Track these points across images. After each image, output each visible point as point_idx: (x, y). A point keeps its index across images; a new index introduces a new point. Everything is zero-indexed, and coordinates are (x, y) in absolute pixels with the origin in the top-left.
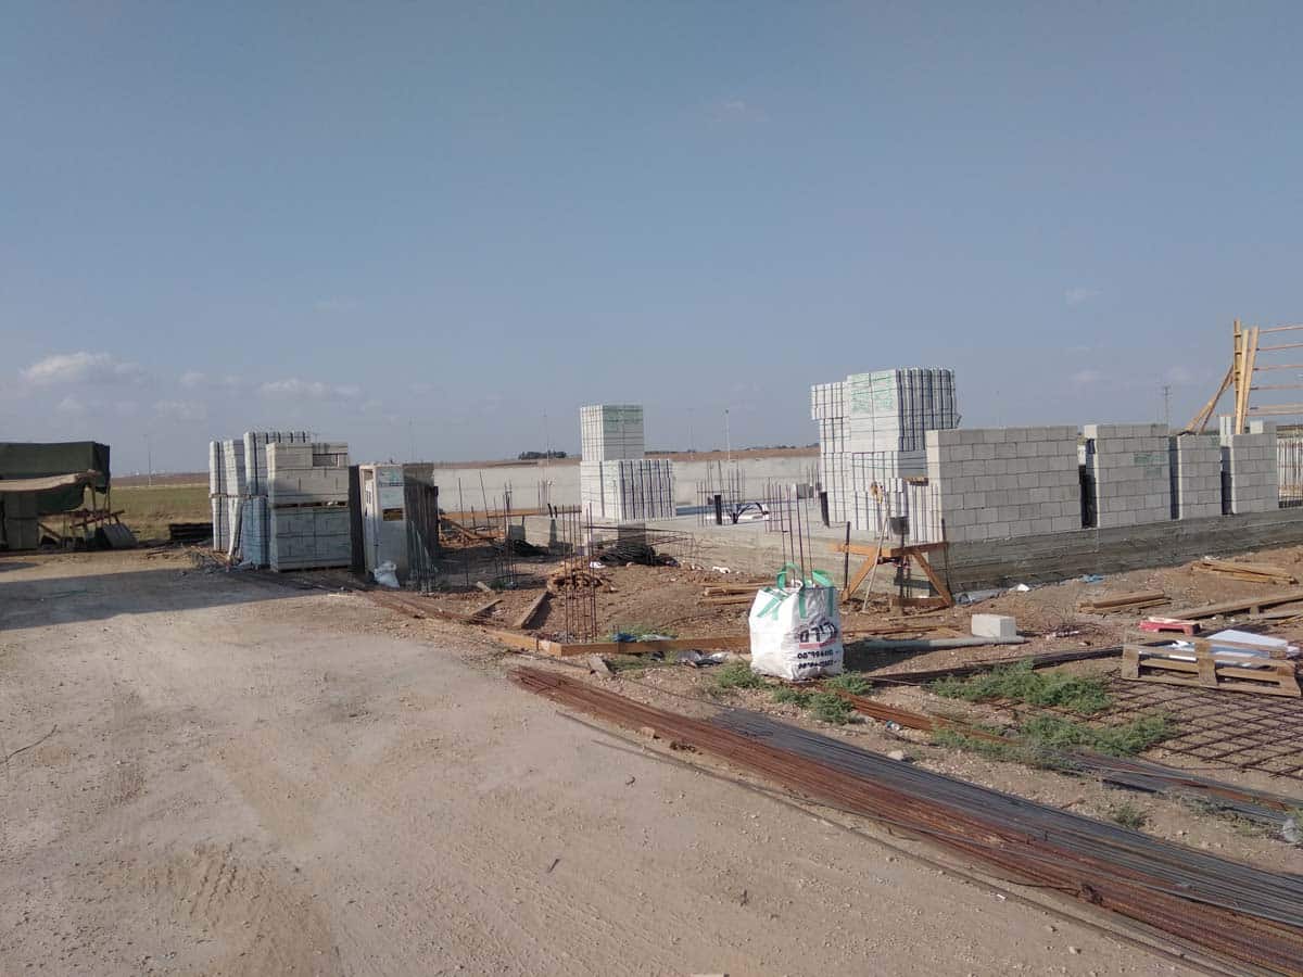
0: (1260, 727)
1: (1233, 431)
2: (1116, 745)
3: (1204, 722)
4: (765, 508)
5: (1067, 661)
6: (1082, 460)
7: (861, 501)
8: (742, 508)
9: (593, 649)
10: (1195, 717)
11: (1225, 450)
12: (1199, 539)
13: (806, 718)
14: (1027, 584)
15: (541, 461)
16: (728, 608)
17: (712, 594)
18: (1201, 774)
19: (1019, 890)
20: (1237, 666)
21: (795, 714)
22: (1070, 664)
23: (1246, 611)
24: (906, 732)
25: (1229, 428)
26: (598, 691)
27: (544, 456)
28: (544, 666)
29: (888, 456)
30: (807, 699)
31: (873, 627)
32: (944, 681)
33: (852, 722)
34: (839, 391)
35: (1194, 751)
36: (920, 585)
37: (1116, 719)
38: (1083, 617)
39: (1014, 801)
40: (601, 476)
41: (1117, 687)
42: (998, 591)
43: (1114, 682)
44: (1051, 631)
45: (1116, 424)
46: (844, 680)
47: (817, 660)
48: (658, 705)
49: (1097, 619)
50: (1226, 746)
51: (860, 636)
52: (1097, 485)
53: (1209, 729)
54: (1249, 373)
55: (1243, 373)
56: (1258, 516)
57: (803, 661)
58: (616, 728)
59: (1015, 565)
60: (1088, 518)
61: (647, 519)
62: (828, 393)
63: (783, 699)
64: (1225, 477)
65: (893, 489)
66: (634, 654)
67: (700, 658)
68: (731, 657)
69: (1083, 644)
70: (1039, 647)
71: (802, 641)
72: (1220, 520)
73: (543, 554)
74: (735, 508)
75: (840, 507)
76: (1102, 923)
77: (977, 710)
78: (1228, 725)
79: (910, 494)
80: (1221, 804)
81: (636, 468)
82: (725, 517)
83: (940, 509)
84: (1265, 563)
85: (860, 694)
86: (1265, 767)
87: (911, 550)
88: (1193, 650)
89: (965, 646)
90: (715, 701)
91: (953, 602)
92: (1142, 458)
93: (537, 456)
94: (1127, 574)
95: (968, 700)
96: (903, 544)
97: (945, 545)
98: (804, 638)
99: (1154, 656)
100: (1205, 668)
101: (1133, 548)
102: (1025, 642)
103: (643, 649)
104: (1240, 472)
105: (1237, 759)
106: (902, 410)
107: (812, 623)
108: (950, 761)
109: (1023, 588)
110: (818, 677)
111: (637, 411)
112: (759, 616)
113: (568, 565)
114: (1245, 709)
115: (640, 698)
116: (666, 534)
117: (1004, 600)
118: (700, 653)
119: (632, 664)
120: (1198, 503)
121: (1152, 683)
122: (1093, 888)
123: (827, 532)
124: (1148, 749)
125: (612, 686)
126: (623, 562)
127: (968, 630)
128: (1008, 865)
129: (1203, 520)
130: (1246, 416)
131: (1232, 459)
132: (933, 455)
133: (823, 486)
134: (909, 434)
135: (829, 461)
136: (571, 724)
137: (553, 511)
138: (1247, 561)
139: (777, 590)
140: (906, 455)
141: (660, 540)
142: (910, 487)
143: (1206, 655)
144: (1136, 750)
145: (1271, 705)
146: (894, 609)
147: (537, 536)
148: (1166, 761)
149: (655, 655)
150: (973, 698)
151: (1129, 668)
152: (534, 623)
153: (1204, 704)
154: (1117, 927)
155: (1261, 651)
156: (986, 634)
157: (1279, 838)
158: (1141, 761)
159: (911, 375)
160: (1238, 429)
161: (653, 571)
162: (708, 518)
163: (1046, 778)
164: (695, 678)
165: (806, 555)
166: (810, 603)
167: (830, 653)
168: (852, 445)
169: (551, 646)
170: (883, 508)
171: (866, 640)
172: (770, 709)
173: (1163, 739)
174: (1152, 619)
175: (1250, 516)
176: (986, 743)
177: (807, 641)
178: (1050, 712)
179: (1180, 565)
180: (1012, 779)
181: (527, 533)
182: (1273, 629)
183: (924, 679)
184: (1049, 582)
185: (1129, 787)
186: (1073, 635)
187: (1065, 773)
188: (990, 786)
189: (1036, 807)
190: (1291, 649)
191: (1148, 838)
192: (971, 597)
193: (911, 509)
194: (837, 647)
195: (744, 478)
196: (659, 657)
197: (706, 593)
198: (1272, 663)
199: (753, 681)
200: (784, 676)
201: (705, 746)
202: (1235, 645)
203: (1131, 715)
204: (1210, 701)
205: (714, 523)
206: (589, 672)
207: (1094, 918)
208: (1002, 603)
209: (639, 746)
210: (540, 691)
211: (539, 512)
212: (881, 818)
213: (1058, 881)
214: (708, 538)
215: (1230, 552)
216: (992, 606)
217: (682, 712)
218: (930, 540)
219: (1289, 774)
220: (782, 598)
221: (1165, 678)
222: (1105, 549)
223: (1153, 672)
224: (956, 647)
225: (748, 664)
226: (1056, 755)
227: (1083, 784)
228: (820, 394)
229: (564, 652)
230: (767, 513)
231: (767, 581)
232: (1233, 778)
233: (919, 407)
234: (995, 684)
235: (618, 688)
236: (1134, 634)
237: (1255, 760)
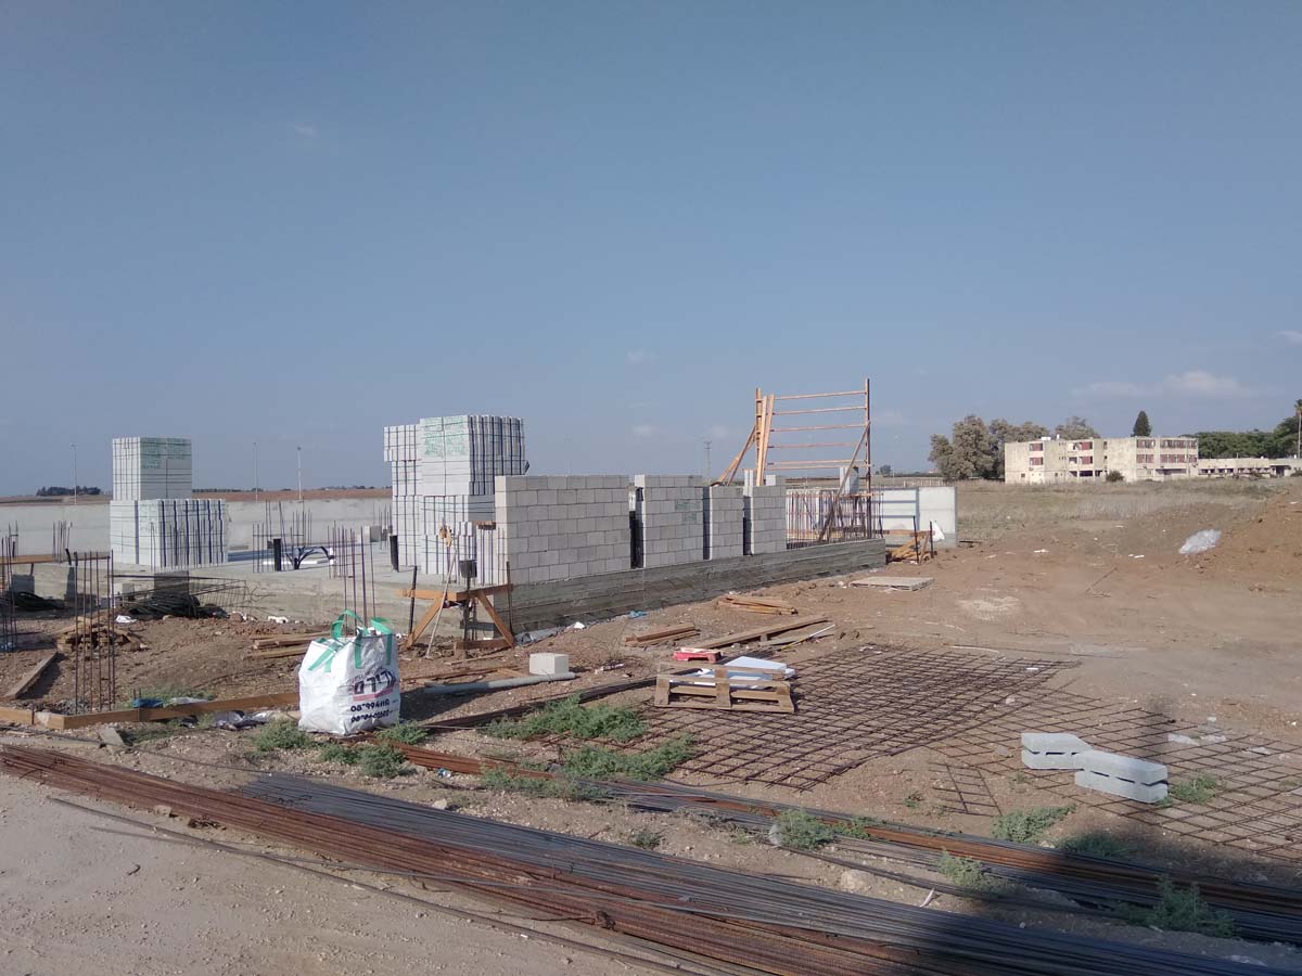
0: (762, 742)
1: (755, 482)
2: (645, 770)
3: (718, 741)
4: (331, 552)
5: (610, 693)
6: (632, 506)
7: (432, 545)
8: (305, 552)
9: (105, 719)
10: (711, 737)
11: (747, 499)
12: (725, 576)
13: (353, 776)
14: (582, 622)
15: (66, 498)
16: (280, 662)
17: (262, 647)
18: (713, 790)
19: (541, 927)
20: (748, 689)
21: (342, 772)
22: (613, 696)
23: (758, 639)
24: (457, 778)
25: (751, 480)
26: (105, 768)
27: (71, 492)
28: (39, 743)
29: (459, 499)
30: (355, 755)
31: (435, 671)
32: (498, 722)
33: (403, 773)
34: (412, 434)
35: (709, 769)
36: (485, 626)
37: (646, 745)
38: (627, 651)
39: (547, 836)
40: (137, 518)
41: (650, 714)
42: (556, 629)
43: (648, 710)
44: (599, 665)
45: (660, 474)
46: (400, 730)
47: (372, 711)
48: (181, 778)
49: (638, 652)
50: (734, 762)
51: (422, 682)
52: (644, 530)
53: (722, 748)
54: (767, 435)
55: (762, 434)
56: (771, 556)
57: (357, 714)
58: (125, 811)
59: (572, 604)
60: (636, 559)
61: (191, 566)
62: (401, 434)
63: (330, 757)
64: (746, 522)
65: (463, 533)
66: (157, 721)
67: (241, 720)
68: (278, 715)
69: (625, 676)
70: (589, 681)
71: (356, 693)
72: (743, 560)
73: (56, 608)
74: (297, 552)
75: (411, 550)
76: (613, 947)
77: (527, 748)
78: (737, 742)
79: (478, 538)
80: (724, 817)
81: (180, 509)
82: (285, 562)
83: (506, 552)
84: (775, 597)
85: (413, 743)
86: (762, 778)
87: (477, 593)
88: (713, 676)
89: (521, 686)
90: (252, 767)
91: (515, 642)
92: (681, 505)
93: (62, 492)
94: (666, 610)
95: (519, 739)
96: (469, 587)
97: (509, 588)
98: (359, 690)
99: (683, 684)
100: (721, 692)
101: (674, 585)
102: (576, 677)
103: (171, 715)
104: (758, 518)
105: (742, 773)
106: (473, 455)
107: (368, 673)
108: (493, 802)
109: (579, 625)
110: (372, 729)
111: (184, 445)
112: (311, 669)
113: (88, 621)
114: (752, 726)
115: (160, 772)
116: (214, 582)
117: (562, 638)
118: (242, 714)
119: (154, 732)
120: (725, 546)
121: (680, 709)
122: (608, 914)
123: (397, 577)
124: (672, 771)
125: (128, 761)
126: (158, 614)
127: (526, 670)
128: (534, 903)
129: (728, 560)
130: (764, 470)
131: (752, 507)
132: (501, 500)
133: (394, 529)
134: (480, 478)
135: (401, 504)
136: (65, 810)
137: (73, 557)
138: (761, 596)
139: (332, 641)
140: (476, 499)
141: (207, 589)
142: (478, 531)
143: (722, 680)
144: (661, 772)
145: (771, 722)
146: (457, 652)
147: (49, 585)
148: (686, 781)
149: (185, 720)
150: (524, 736)
151: (660, 695)
152: (33, 694)
153: (719, 725)
154: (627, 949)
155: (764, 674)
156: (541, 673)
157: (767, 842)
158: (666, 783)
159: (482, 422)
160: (758, 480)
161: (196, 623)
162: (265, 563)
163: (578, 809)
164: (229, 742)
165: (369, 601)
166: (366, 653)
167: (386, 702)
168: (424, 489)
169: (50, 718)
170: (452, 551)
171: (427, 686)
172: (314, 770)
173: (684, 760)
174: (683, 650)
175: (765, 556)
176: (528, 781)
177: (362, 691)
178: (591, 744)
179: (709, 600)
180: (550, 815)
181: (36, 584)
182: (778, 654)
183: (479, 722)
184: (602, 619)
185: (651, 809)
186: (618, 668)
187: (598, 802)
188: (528, 824)
189: (566, 840)
190: (788, 671)
191: (660, 857)
192: (533, 636)
193: (479, 553)
194: (395, 697)
195: (310, 521)
196: (189, 721)
197: (256, 647)
198: (774, 685)
199: (296, 740)
200: (334, 732)
201: (230, 820)
202: (748, 669)
203: (661, 740)
204: (725, 721)
205: (271, 569)
206: (98, 747)
207: (607, 943)
208: (560, 641)
209: (150, 827)
210: (27, 774)
211: (54, 559)
212: (415, 873)
213: (577, 911)
214: (264, 585)
215: (748, 587)
216: (551, 644)
217: (210, 784)
218: (496, 583)
219: (780, 782)
220: (337, 648)
221: (691, 703)
222: (650, 587)
223: (681, 698)
224: (513, 687)
225: (295, 722)
226: (591, 786)
227: (610, 811)
228: (393, 435)
229: (68, 724)
230: (332, 557)
231: (323, 631)
232: (738, 790)
233: (490, 453)
234: (546, 721)
235: (134, 762)
236: (665, 664)
237: (756, 772)
